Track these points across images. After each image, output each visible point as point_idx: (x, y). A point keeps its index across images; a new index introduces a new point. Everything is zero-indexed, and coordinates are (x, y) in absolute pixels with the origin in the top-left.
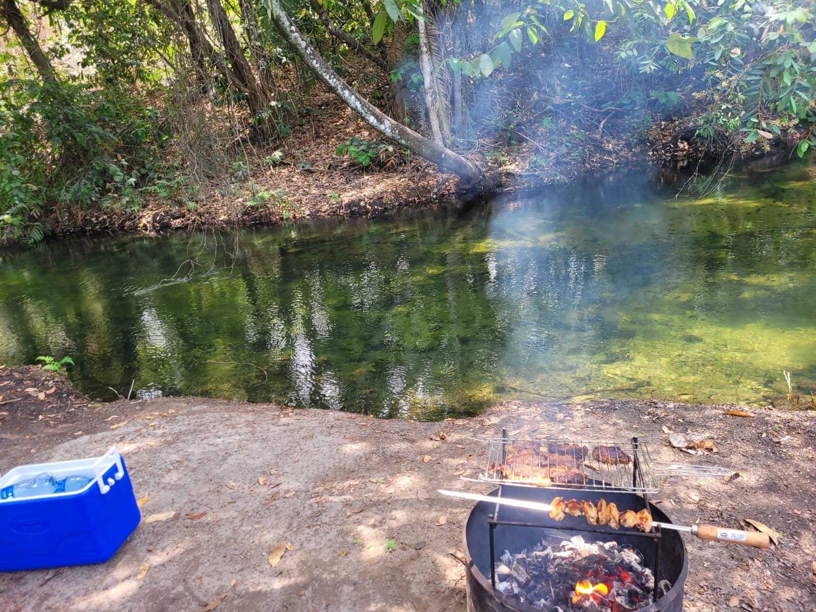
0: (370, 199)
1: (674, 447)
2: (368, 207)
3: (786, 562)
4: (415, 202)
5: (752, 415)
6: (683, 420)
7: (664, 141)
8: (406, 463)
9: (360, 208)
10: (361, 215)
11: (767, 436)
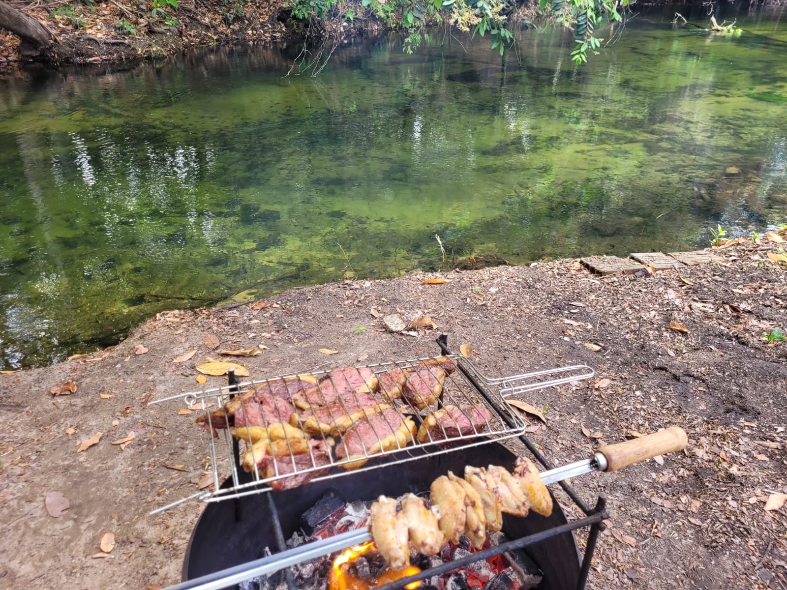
1: (391, 332)
3: (564, 442)
5: (447, 281)
6: (386, 298)
7: (261, 20)
11: (471, 301)
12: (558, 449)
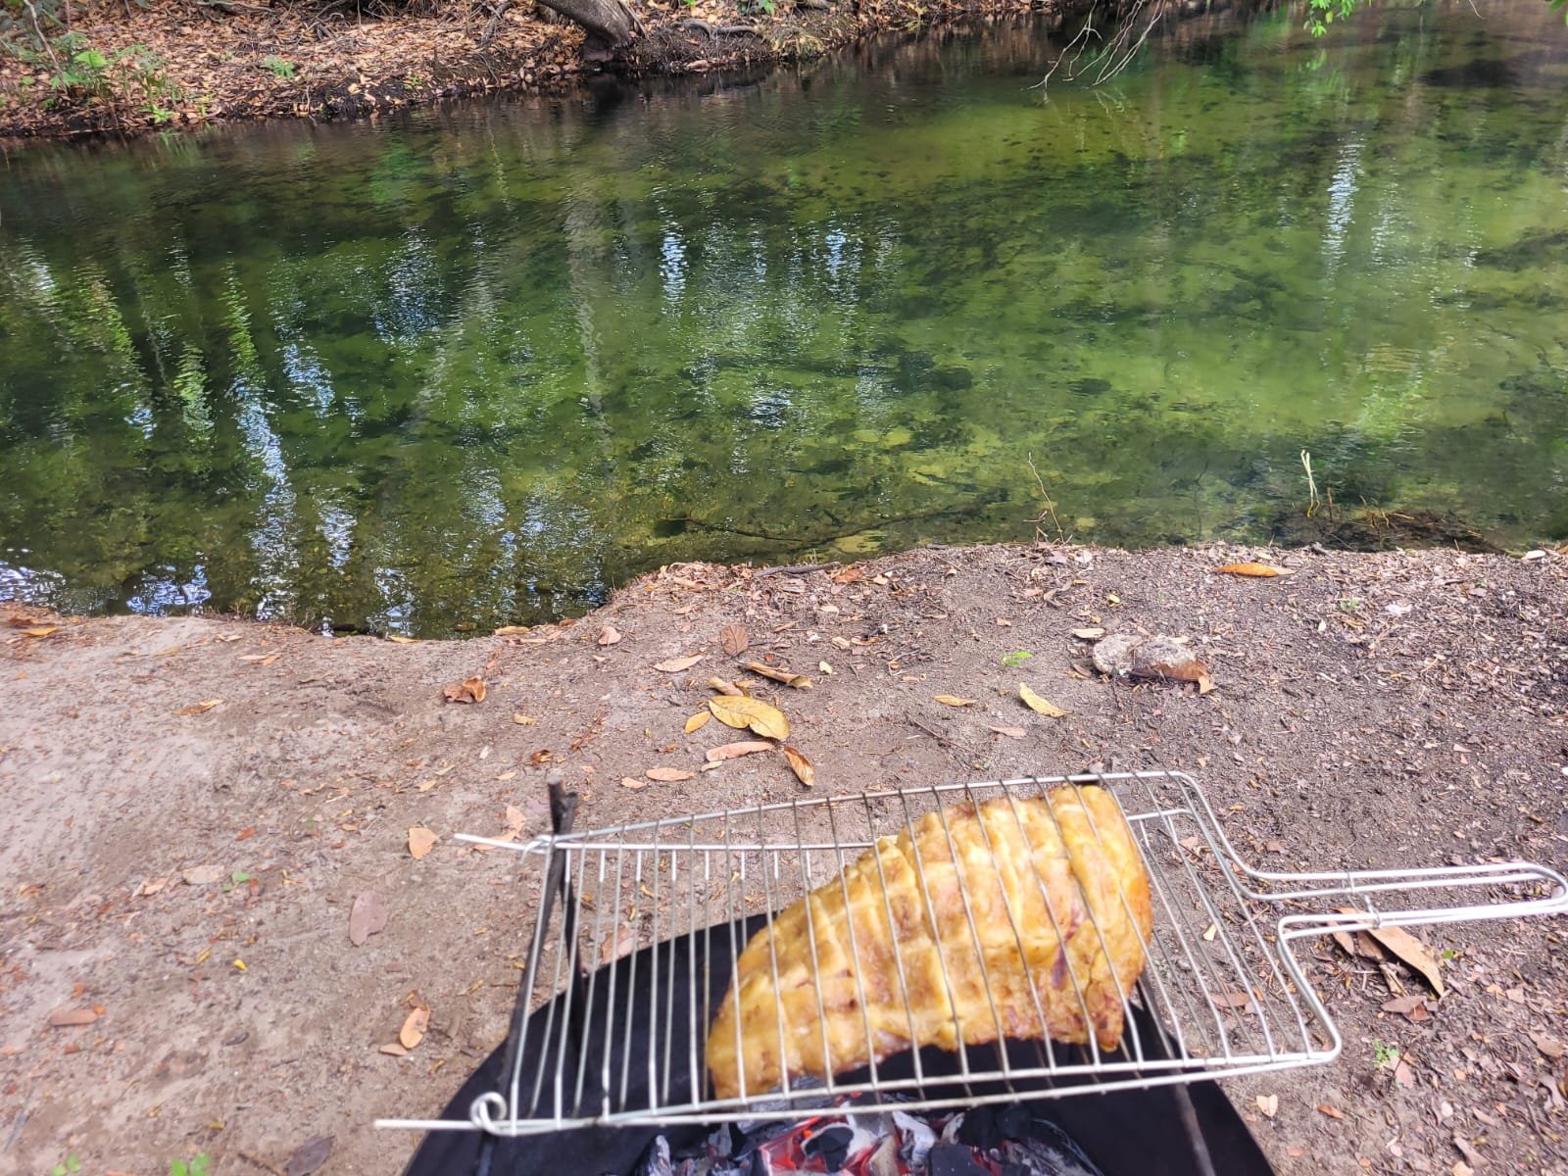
0: (373, 78)
1: (1098, 672)
2: (368, 97)
4: (482, 89)
5: (1282, 572)
6: (1120, 595)
9: (349, 99)
10: (353, 118)
11: (1329, 629)
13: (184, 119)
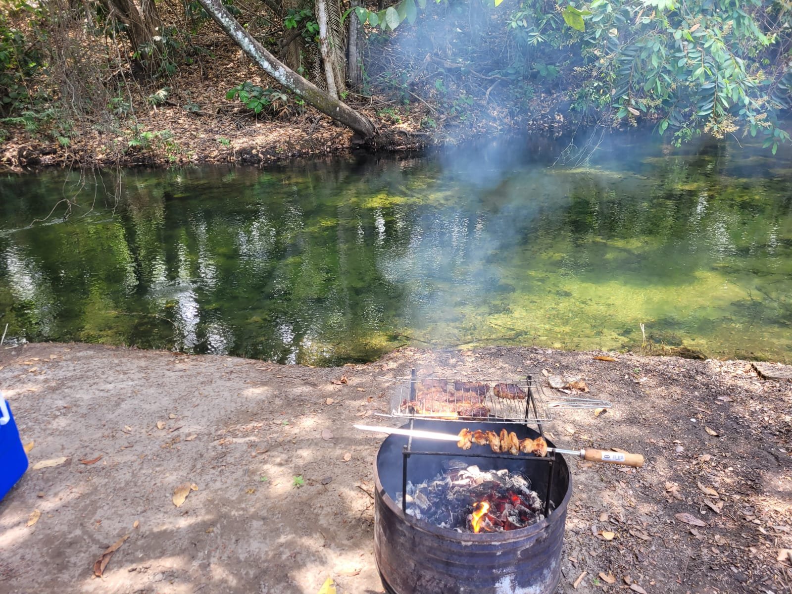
0: (263, 147)
1: (552, 388)
2: (260, 155)
3: (645, 483)
4: (308, 154)
5: (617, 360)
6: (560, 364)
7: (543, 112)
8: (309, 405)
9: (252, 156)
10: (253, 164)
11: (629, 378)
12: (637, 486)
13: (181, 160)
